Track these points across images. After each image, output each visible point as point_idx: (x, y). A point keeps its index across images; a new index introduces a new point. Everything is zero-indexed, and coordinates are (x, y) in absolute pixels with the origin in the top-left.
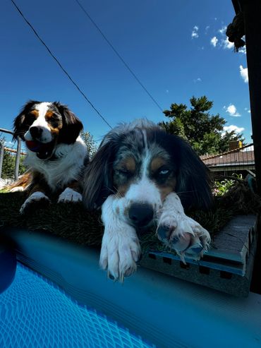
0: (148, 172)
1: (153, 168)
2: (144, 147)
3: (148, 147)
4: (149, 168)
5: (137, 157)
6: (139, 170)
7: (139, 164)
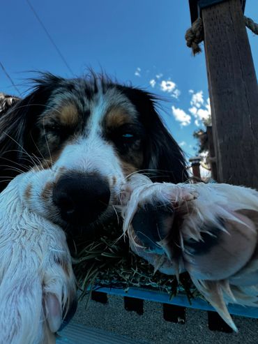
0: (100, 129)
1: (109, 123)
2: (96, 91)
3: (104, 92)
4: (104, 123)
5: (83, 102)
6: (84, 125)
7: (85, 115)
